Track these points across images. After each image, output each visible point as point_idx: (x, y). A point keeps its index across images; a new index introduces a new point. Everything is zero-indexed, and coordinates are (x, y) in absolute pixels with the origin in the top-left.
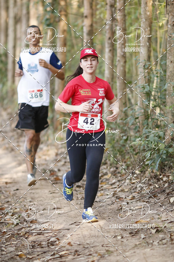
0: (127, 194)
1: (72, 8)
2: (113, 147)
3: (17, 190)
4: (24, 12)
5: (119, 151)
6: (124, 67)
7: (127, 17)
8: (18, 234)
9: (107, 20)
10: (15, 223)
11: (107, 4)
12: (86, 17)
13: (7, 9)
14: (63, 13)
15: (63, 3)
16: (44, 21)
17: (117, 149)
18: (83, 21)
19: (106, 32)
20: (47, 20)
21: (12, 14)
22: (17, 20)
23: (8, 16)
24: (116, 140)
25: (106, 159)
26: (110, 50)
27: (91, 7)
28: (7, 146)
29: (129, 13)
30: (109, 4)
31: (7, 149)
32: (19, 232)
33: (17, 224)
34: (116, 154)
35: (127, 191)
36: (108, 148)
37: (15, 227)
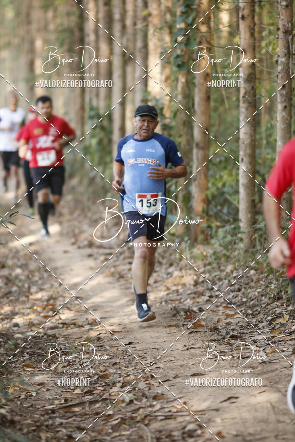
1: (220, 38)
3: (130, 343)
4: (139, 44)
8: (132, 418)
9: (279, 56)
10: (127, 400)
11: (278, 29)
14: (205, 45)
15: (203, 29)
16: (172, 59)
19: (278, 76)
20: (178, 57)
21: (117, 50)
22: (127, 60)
23: (111, 52)
25: (281, 291)
26: (285, 107)
27: (252, 35)
28: (112, 270)
30: (282, 30)
31: (112, 275)
32: (134, 415)
33: (131, 402)
36: (283, 273)
37: (128, 406)
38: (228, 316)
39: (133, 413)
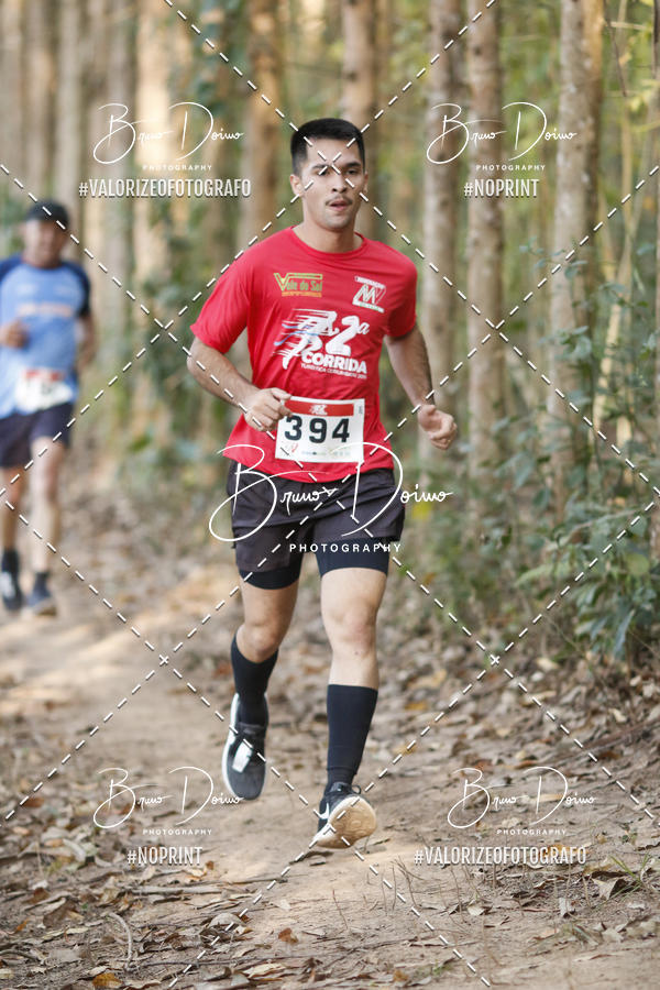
0: (506, 746)
1: (299, 44)
2: (455, 569)
3: (91, 730)
4: (119, 56)
5: (475, 583)
6: (497, 265)
7: (507, 79)
8: (91, 898)
9: (431, 89)
10: (81, 856)
11: (430, 28)
12: (353, 77)
13: (54, 45)
14: (265, 61)
15: (263, 24)
16: (191, 91)
17: (469, 574)
18: (340, 94)
19: (427, 134)
20: (205, 87)
21: (71, 65)
22: (92, 89)
23: (56, 75)
24: (464, 540)
25: (429, 616)
26: (444, 203)
27: (372, 38)
29: (517, 64)
30: (438, 29)
32: (95, 891)
33: (90, 861)
34: (466, 595)
35: (507, 738)
36: (434, 575)
37: (81, 871)
38: (310, 671)
39: (93, 887)
